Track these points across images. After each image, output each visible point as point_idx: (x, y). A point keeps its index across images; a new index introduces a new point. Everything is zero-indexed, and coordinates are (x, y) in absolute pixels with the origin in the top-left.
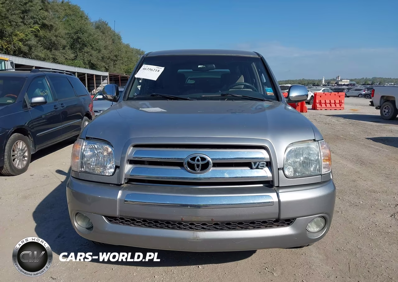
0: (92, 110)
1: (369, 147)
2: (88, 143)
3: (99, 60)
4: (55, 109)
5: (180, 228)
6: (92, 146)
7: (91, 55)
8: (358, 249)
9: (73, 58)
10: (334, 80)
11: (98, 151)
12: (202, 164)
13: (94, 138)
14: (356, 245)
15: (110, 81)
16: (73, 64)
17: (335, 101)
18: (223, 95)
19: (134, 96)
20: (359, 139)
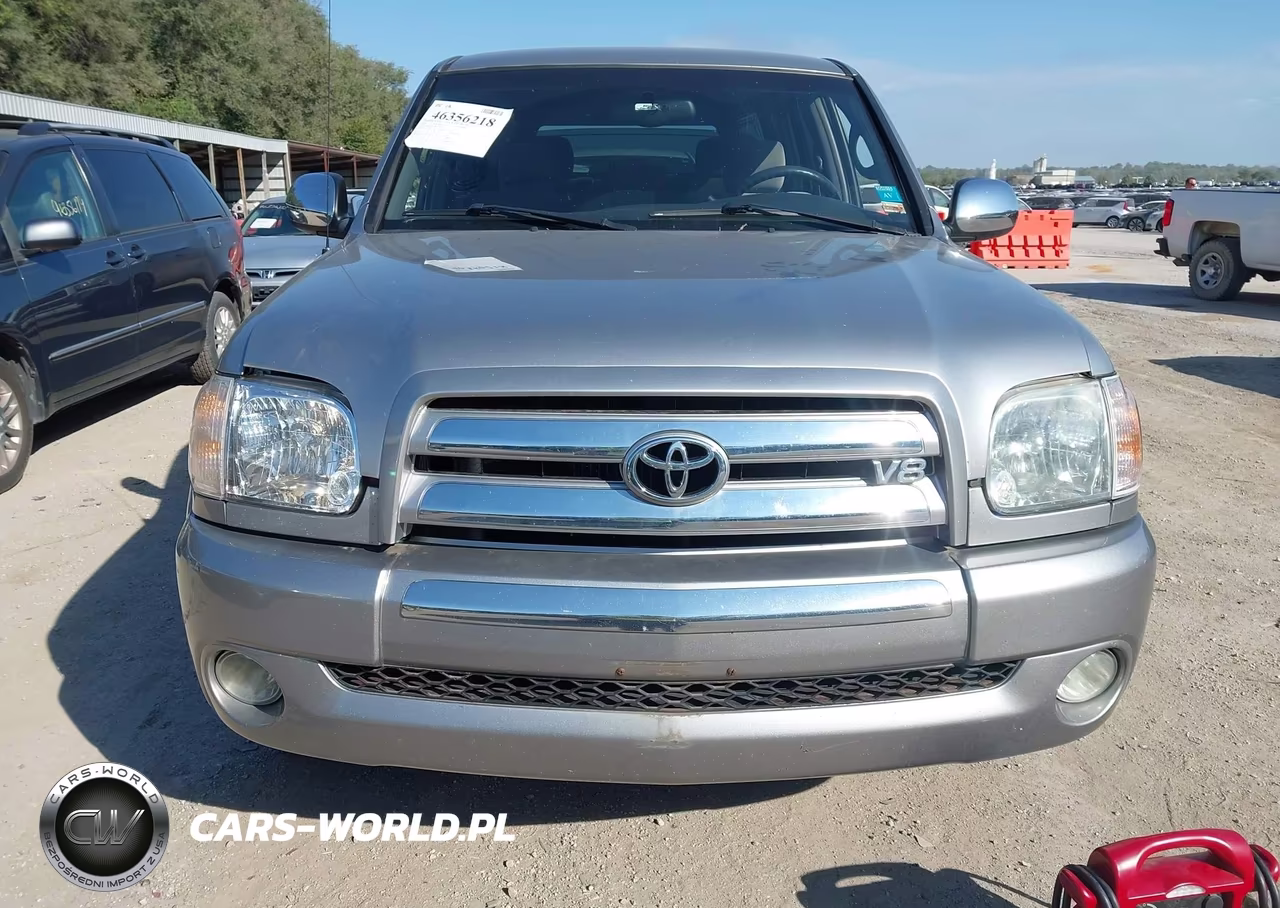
0: (239, 267)
1: (1167, 390)
2: (253, 393)
3: (253, 100)
4: (112, 264)
5: (610, 704)
6: (268, 402)
7: (224, 82)
8: (1187, 741)
9: (163, 92)
10: (1027, 170)
11: (291, 422)
12: (690, 471)
13: (273, 373)
14: (1180, 729)
15: (293, 170)
16: (162, 110)
17: (1040, 238)
18: (729, 211)
19: (404, 214)
20: (1132, 364)
